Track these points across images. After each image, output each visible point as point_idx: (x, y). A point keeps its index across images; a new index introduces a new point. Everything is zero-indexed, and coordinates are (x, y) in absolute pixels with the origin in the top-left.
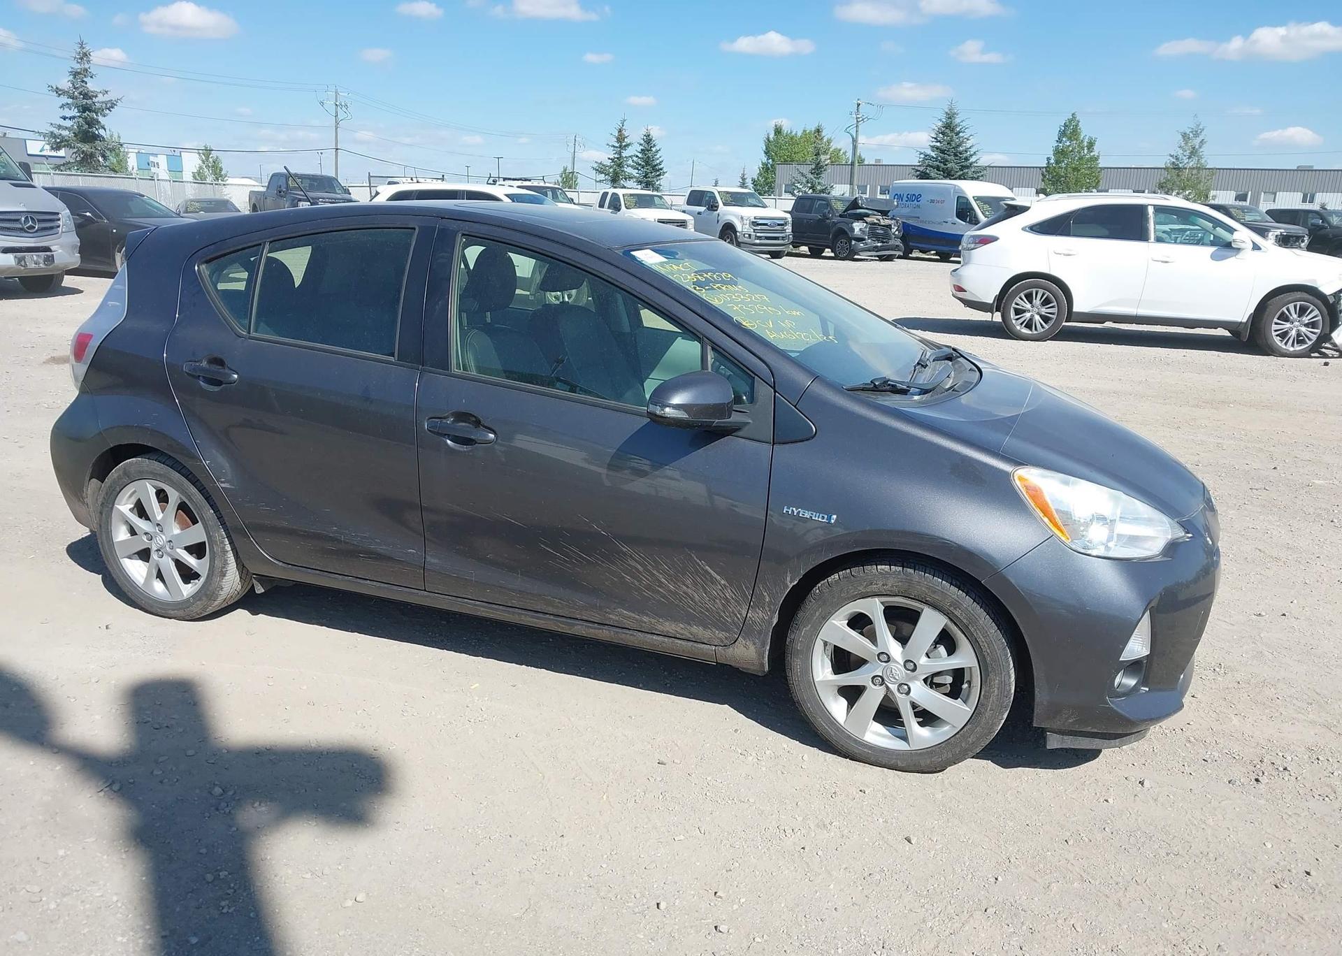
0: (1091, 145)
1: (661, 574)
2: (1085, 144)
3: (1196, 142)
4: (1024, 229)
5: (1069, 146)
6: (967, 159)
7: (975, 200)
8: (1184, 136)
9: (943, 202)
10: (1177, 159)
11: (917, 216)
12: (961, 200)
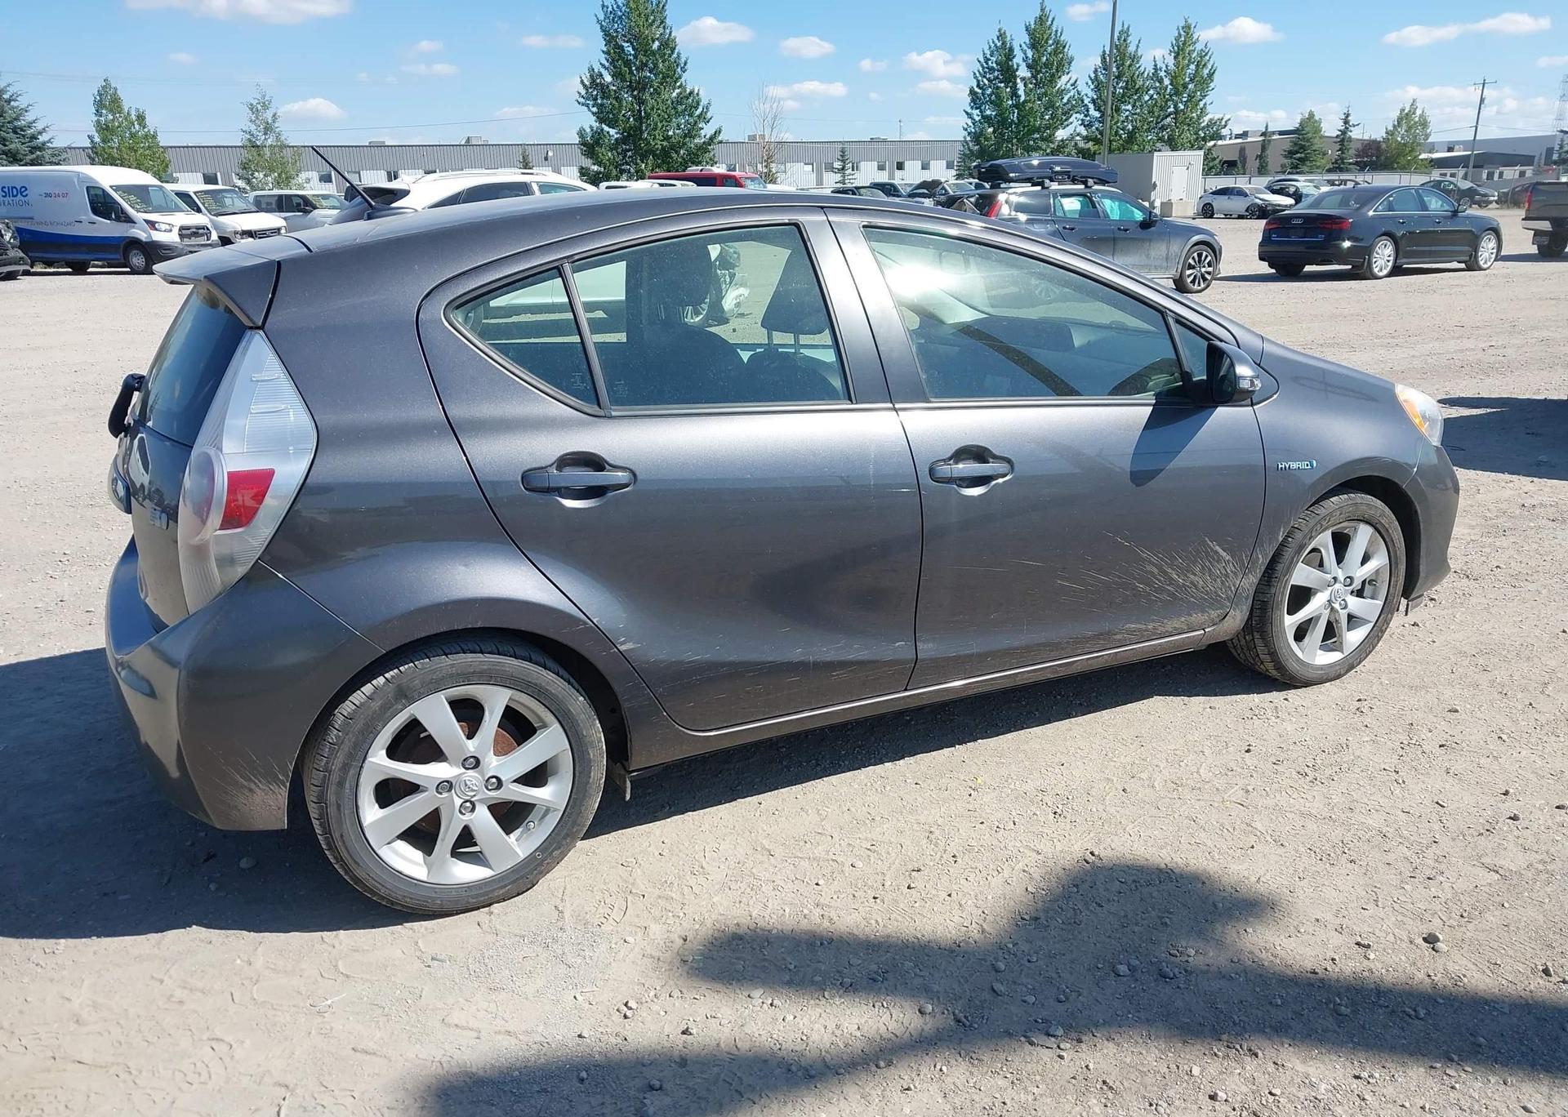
0: (141, 118)
2: (134, 118)
3: (269, 115)
5: (113, 120)
6: (34, 137)
7: (115, 191)
8: (252, 107)
9: (65, 195)
10: (252, 135)
11: (30, 215)
12: (92, 192)
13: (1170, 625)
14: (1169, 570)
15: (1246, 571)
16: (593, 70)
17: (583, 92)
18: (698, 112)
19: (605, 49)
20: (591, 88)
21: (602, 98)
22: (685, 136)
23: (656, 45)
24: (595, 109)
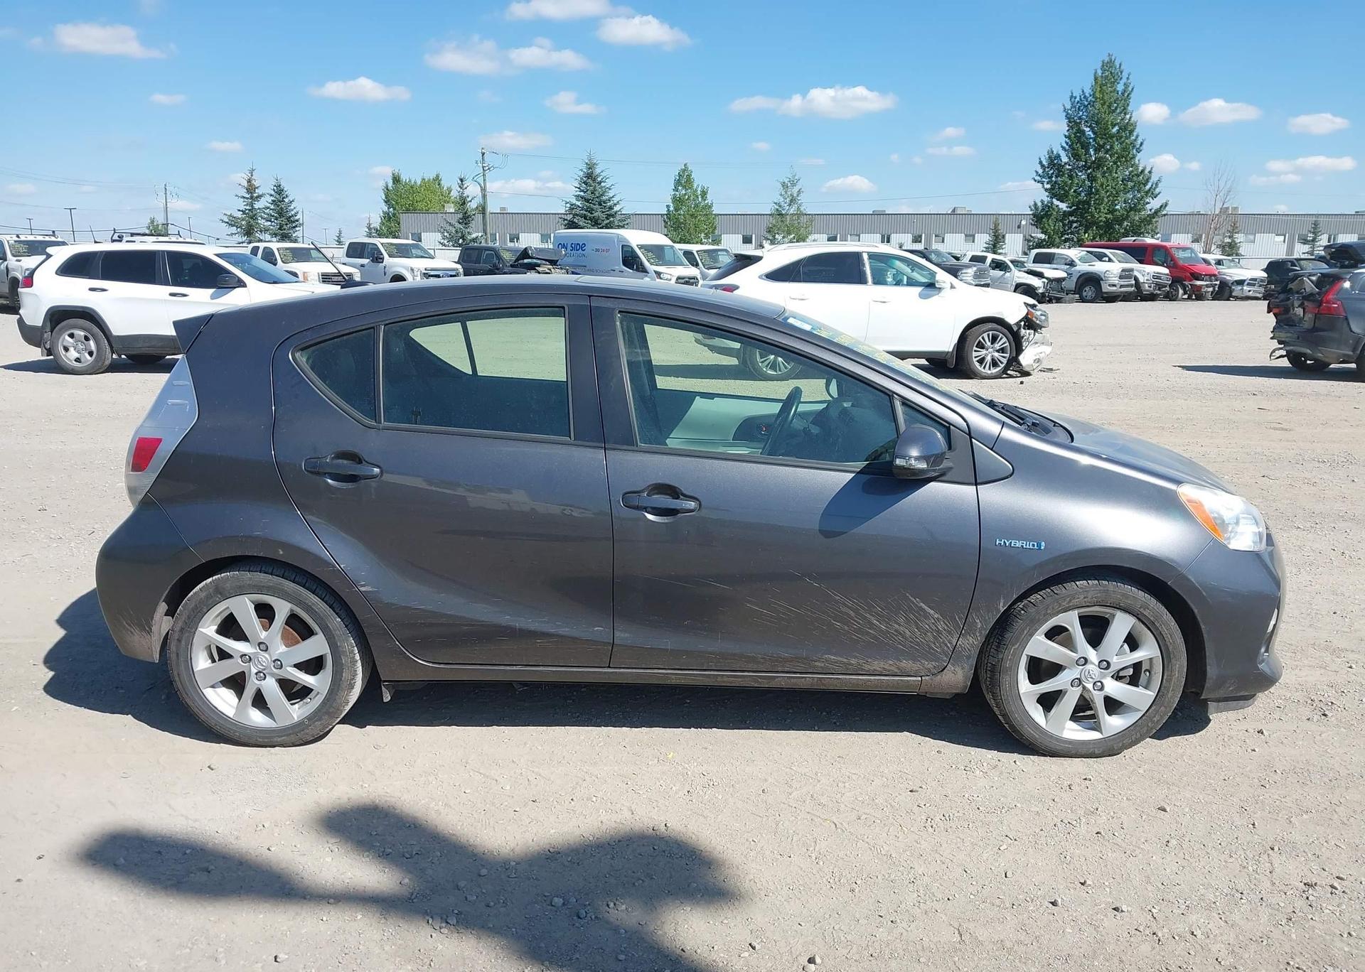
0: (704, 194)
1: (873, 616)
2: (699, 192)
3: (795, 190)
4: (760, 277)
5: (685, 194)
6: (611, 208)
7: (640, 249)
8: (784, 185)
9: (608, 251)
10: (780, 206)
11: (584, 264)
12: (625, 249)
13: (877, 665)
14: (868, 615)
15: (965, 628)
16: (1052, 152)
17: (1040, 171)
18: (1148, 187)
19: (1067, 134)
20: (1048, 168)
21: (1057, 177)
22: (1131, 209)
23: (1115, 130)
24: (1048, 186)
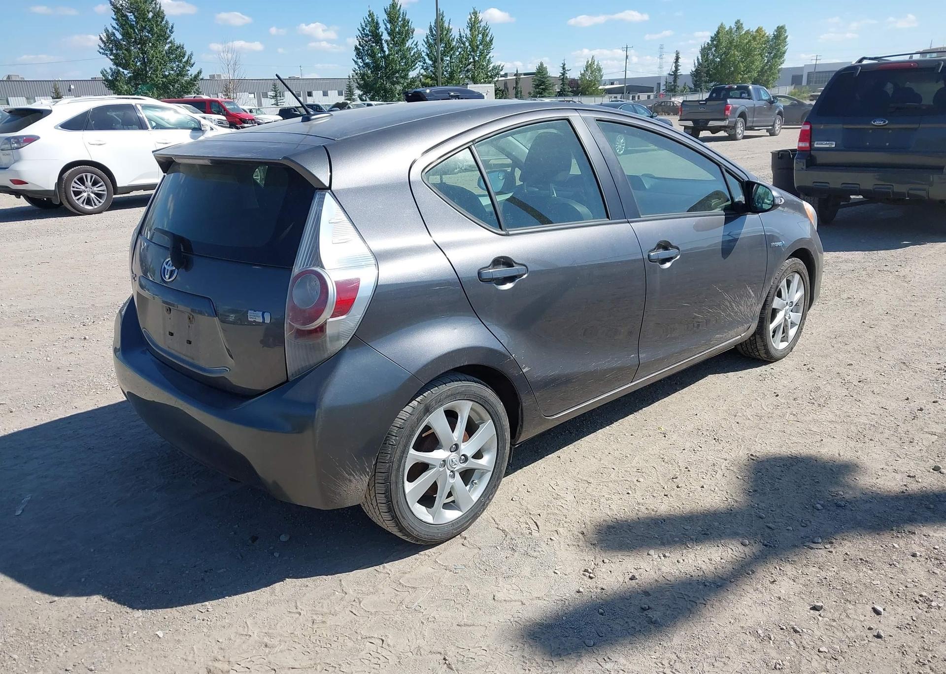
4: (56, 128)
16: (108, 31)
17: (102, 45)
18: (184, 60)
19: (115, 17)
20: (107, 43)
21: (117, 50)
22: (178, 75)
23: (150, 15)
24: (112, 57)
